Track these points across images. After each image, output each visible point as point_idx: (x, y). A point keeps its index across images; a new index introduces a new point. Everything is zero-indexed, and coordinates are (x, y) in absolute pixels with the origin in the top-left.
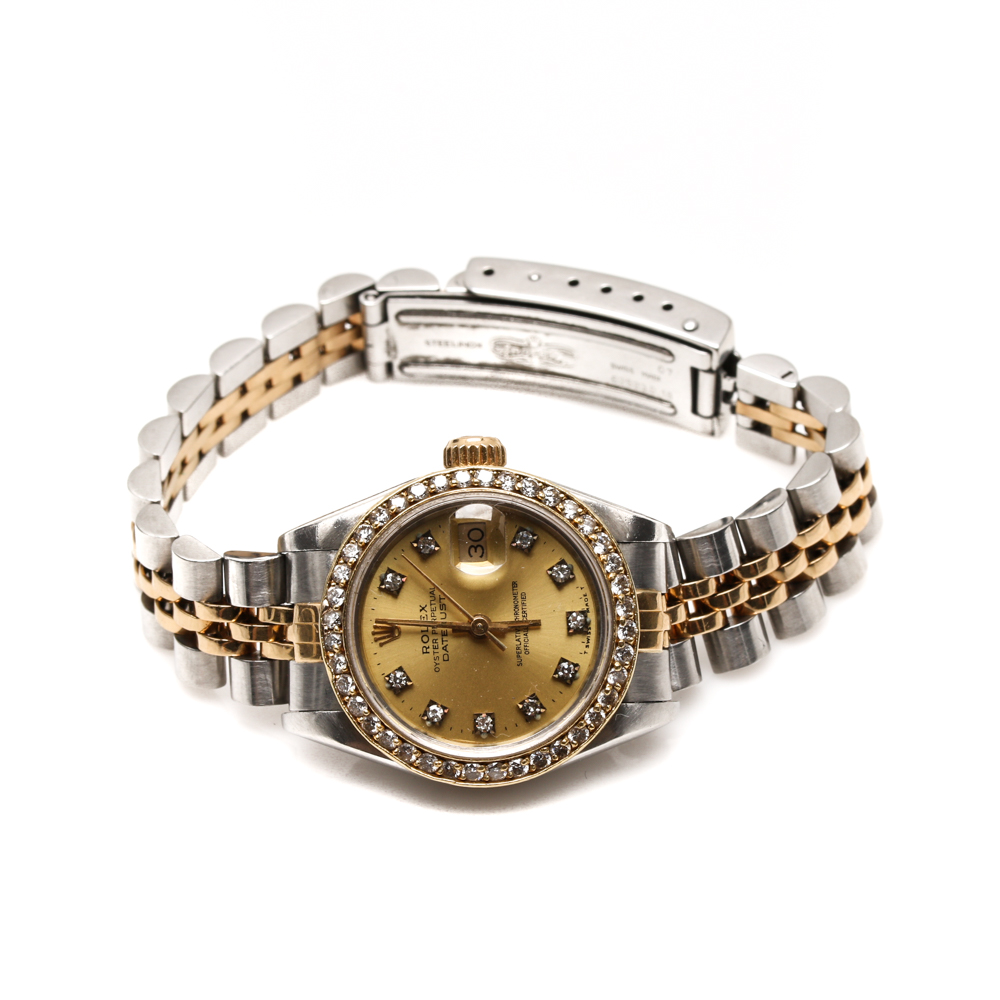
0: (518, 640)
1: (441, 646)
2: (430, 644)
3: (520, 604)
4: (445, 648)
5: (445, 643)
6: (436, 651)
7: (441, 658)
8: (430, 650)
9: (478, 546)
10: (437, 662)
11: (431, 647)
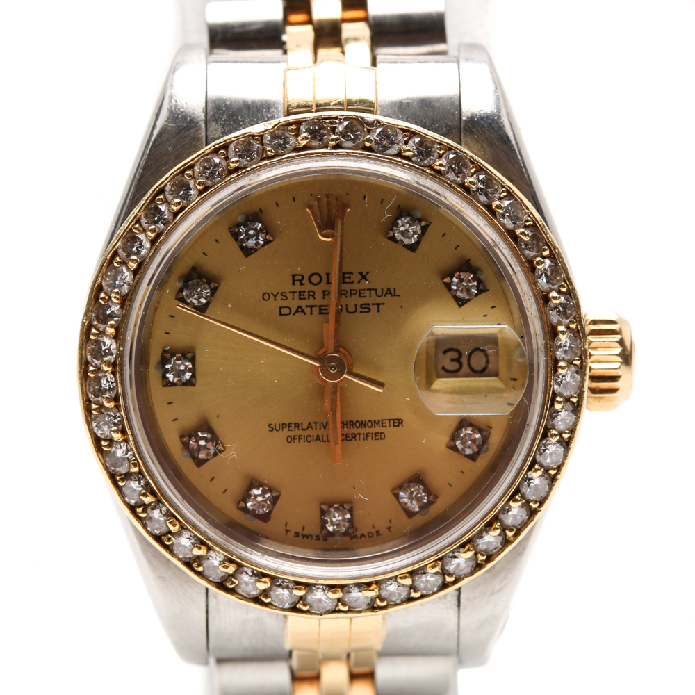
0: (309, 426)
1: (303, 303)
2: (308, 287)
3: (367, 430)
4: (300, 309)
5: (308, 310)
6: (297, 295)
7: (284, 303)
8: (297, 287)
9: (461, 364)
10: (279, 297)
11: (302, 288)
